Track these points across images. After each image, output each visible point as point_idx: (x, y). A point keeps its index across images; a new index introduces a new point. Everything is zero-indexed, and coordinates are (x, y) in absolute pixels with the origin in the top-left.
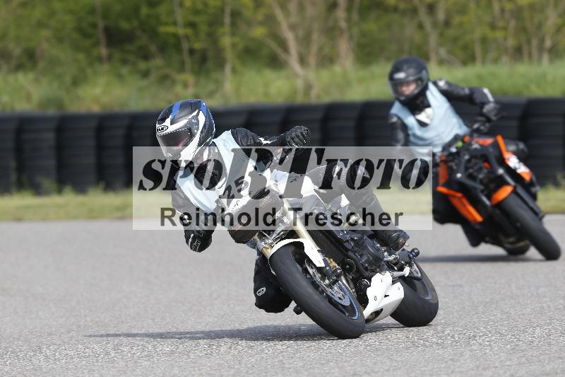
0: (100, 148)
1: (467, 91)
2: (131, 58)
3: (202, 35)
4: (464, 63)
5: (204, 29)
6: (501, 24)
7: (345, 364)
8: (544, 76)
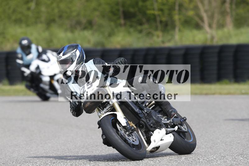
2: (134, 24)
3: (166, 15)
5: (166, 12)
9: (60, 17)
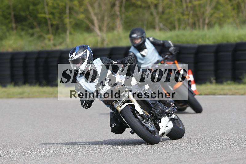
0: (12, 67)
1: (162, 42)
2: (26, 28)
3: (57, 18)
4: (171, 30)
5: (57, 15)
6: (186, 13)
7: (120, 161)
8: (205, 35)
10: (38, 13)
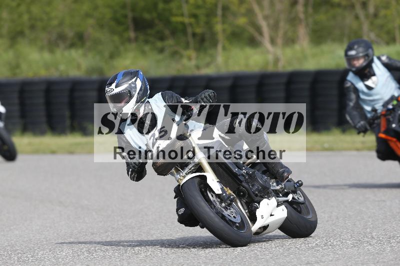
2: (151, 39)
3: (202, 23)
4: (388, 44)
5: (203, 19)
9: (32, 27)
10: (172, 15)
